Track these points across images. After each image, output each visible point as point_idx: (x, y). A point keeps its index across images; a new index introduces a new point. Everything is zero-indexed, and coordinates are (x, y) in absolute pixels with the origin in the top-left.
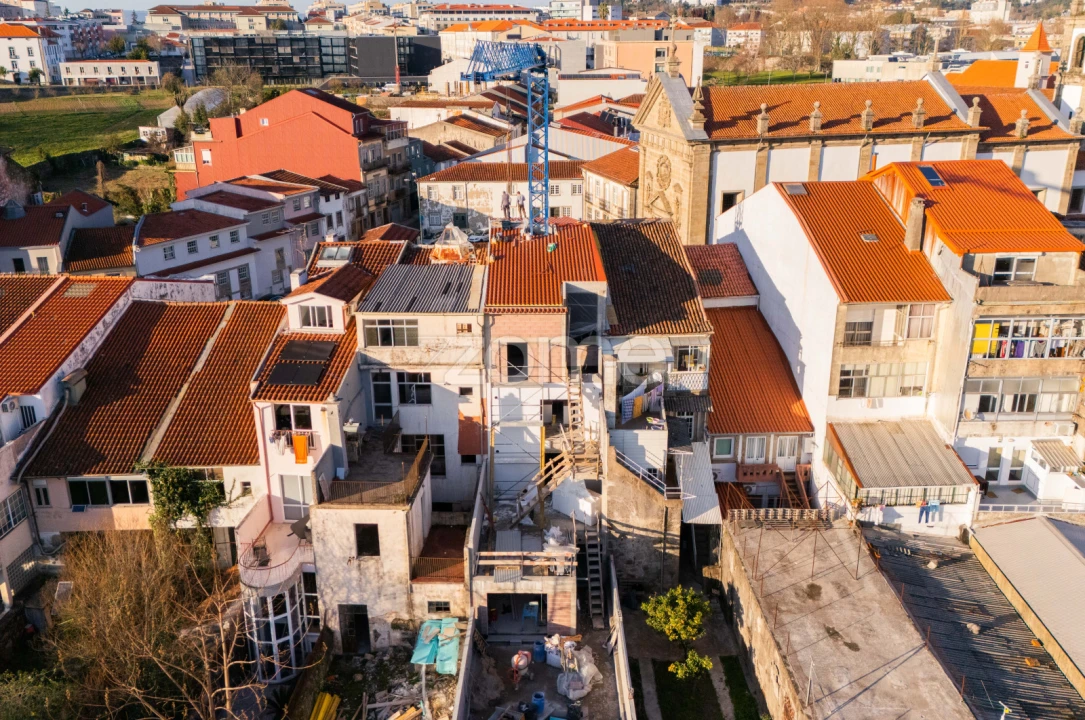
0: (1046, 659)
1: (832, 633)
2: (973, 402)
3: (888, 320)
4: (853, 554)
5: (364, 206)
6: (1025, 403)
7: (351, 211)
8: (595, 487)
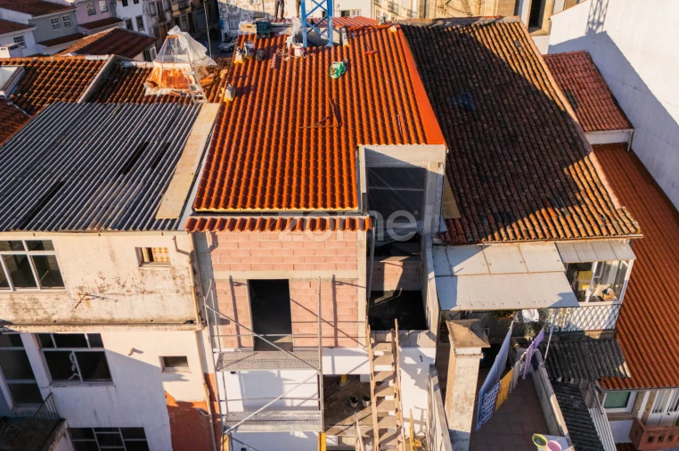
5: (167, 10)
7: (153, 16)
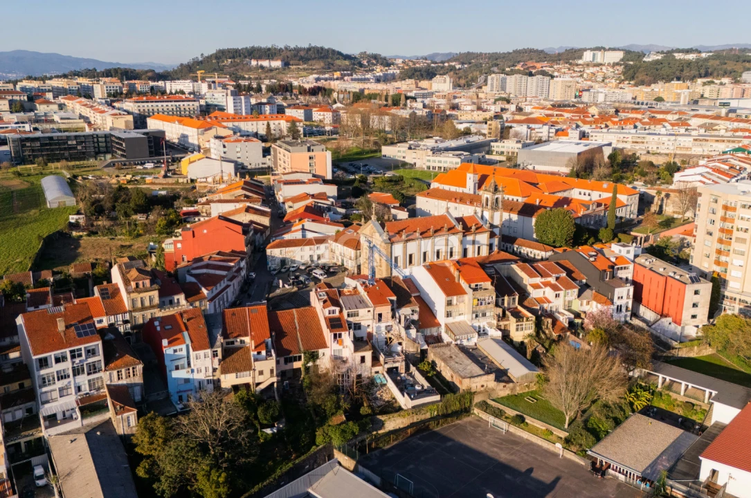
0: (492, 362)
1: (457, 363)
2: (474, 315)
3: (455, 299)
4: (457, 350)
6: (484, 315)
8: (400, 344)
